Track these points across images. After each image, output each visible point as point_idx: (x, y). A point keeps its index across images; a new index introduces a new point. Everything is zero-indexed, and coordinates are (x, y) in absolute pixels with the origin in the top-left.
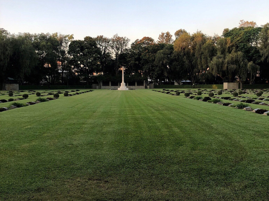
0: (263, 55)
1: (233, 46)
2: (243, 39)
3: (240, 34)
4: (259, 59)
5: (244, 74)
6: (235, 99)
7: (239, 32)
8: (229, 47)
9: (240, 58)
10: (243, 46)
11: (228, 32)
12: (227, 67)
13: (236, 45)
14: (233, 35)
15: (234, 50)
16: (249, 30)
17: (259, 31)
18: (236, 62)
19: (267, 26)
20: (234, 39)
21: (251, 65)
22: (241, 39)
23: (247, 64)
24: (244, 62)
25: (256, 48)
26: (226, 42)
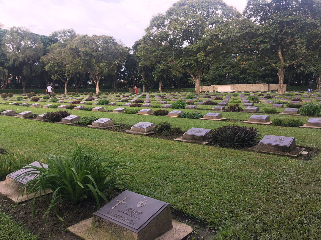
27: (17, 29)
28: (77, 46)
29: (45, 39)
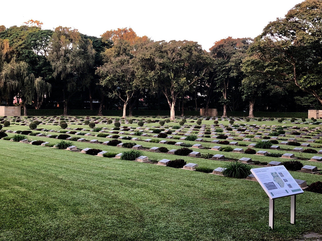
0: (55, 69)
1: (12, 52)
2: (27, 44)
3: (22, 36)
4: (50, 74)
5: (29, 94)
6: (39, 133)
7: (21, 32)
8: (7, 53)
9: (24, 71)
10: (28, 53)
11: (4, 32)
12: (5, 83)
13: (17, 51)
14: (12, 36)
15: (15, 58)
16: (35, 31)
17: (48, 34)
18: (18, 77)
19: (60, 29)
20: (13, 42)
21: (39, 83)
22: (24, 43)
23: (33, 80)
24: (29, 77)
25: (46, 59)
26: (2, 46)
27: (64, 29)
28: (153, 57)
29: (96, 42)
